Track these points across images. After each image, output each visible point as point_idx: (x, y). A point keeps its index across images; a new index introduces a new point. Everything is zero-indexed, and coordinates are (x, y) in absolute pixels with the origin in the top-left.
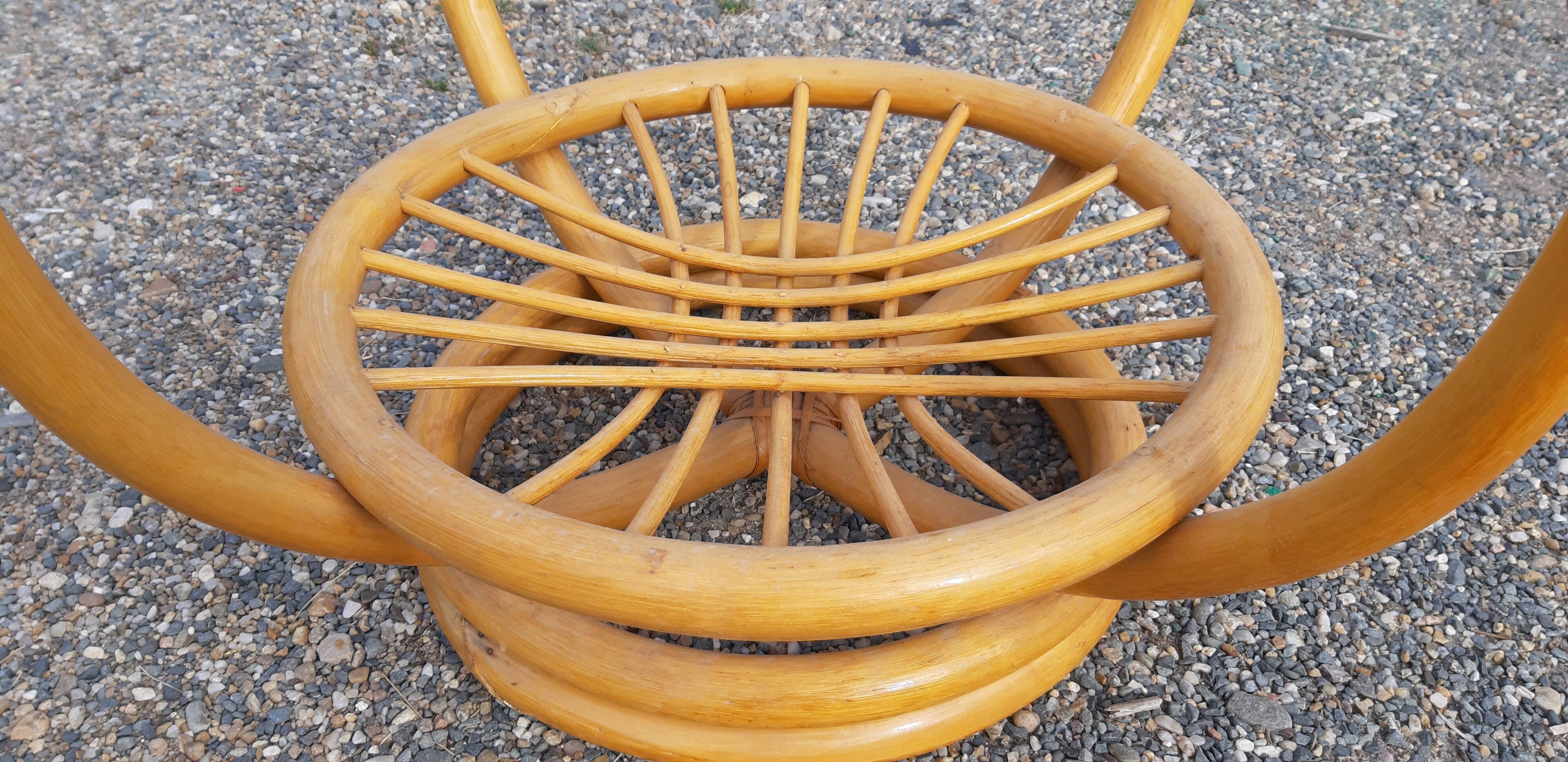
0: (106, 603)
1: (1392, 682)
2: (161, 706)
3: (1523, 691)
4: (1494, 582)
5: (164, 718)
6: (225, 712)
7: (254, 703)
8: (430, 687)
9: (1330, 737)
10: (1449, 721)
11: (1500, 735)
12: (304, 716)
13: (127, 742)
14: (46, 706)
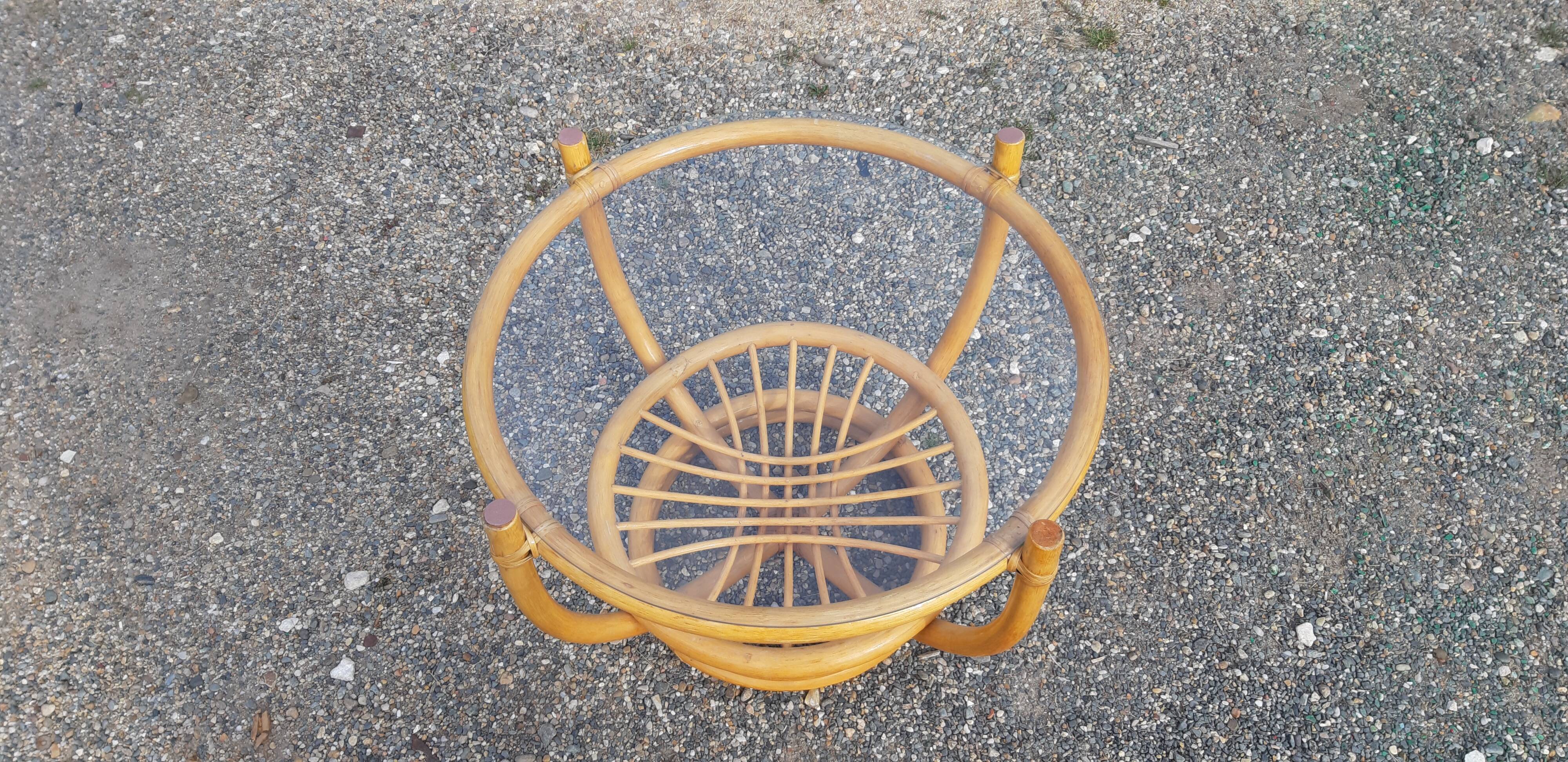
0: (515, 619)
1: (1035, 639)
2: (554, 667)
3: (1088, 643)
4: (1092, 587)
5: (556, 673)
6: (579, 669)
7: (589, 664)
8: (656, 653)
9: (1004, 665)
10: (1052, 658)
11: (1071, 663)
12: (611, 670)
13: (545, 683)
14: (509, 669)
